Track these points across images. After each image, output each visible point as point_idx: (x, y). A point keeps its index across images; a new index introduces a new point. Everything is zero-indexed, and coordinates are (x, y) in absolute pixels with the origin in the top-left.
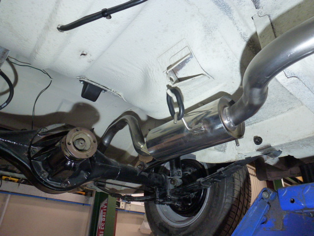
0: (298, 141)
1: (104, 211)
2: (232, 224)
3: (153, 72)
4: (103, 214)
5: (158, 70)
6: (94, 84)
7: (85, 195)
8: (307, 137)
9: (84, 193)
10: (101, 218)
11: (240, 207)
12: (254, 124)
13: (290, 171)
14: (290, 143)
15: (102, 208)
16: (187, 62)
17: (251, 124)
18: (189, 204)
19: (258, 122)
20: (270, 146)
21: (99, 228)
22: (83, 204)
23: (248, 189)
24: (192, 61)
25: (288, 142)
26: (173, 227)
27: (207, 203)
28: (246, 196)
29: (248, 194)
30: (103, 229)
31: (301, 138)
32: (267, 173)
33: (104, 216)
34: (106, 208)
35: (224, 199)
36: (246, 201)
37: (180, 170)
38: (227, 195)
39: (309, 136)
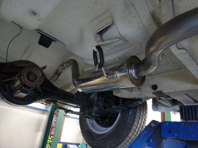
0: (181, 91)
1: (56, 116)
2: (131, 137)
3: (86, 32)
4: (56, 118)
5: (90, 31)
6: (47, 36)
7: (46, 105)
8: (187, 89)
9: (45, 103)
10: (54, 120)
11: (138, 127)
12: (154, 76)
13: (174, 108)
14: (176, 92)
15: (56, 114)
16: (109, 28)
17: (152, 75)
18: (107, 120)
19: (156, 75)
20: (162, 92)
21: (53, 126)
22: (44, 110)
23: (145, 115)
24: (113, 28)
25: (174, 91)
26: (94, 133)
27: (117, 121)
28: (143, 120)
29: (145, 119)
30: (55, 126)
31: (183, 90)
32: (159, 107)
33: (56, 119)
34: (58, 114)
35: (128, 121)
36: (142, 123)
37: (103, 99)
38: (131, 118)
39: (189, 89)
